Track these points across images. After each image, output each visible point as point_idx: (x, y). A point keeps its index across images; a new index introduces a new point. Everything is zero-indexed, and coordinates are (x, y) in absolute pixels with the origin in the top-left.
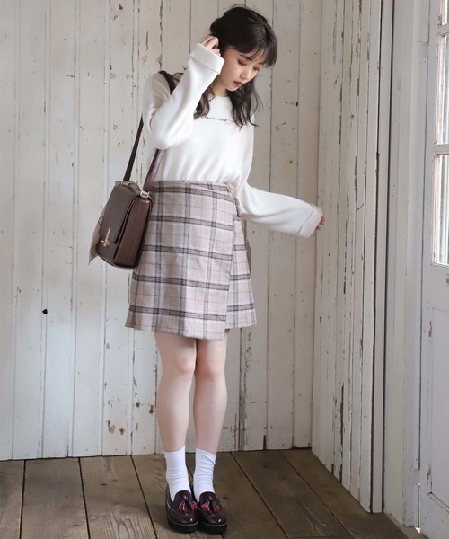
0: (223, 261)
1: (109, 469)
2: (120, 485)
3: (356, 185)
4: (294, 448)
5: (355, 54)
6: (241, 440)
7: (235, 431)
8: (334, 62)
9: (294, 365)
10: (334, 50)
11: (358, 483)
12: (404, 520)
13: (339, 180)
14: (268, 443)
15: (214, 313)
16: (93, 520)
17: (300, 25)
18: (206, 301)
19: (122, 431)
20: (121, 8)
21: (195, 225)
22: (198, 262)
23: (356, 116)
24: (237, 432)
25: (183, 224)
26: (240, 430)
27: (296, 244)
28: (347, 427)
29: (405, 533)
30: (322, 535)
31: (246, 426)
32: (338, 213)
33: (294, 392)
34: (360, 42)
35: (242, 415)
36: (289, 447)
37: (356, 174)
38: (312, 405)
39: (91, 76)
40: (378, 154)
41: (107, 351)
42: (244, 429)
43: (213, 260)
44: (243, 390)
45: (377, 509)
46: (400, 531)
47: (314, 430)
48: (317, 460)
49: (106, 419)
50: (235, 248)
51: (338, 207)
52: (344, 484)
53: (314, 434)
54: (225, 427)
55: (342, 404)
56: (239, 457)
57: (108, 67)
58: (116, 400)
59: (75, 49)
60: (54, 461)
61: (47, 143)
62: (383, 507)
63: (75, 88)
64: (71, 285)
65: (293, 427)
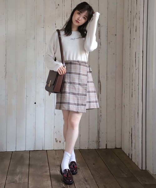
0: (84, 86)
1: (56, 154)
2: (60, 159)
3: (135, 61)
4: (116, 148)
5: (135, 18)
6: (99, 146)
7: (97, 142)
8: (128, 21)
9: (115, 121)
10: (128, 17)
11: (137, 159)
12: (153, 172)
13: (130, 60)
14: (107, 146)
15: (81, 103)
16: (51, 170)
17: (117, 9)
18: (78, 99)
19: (60, 142)
20: (58, 5)
21: (73, 74)
22: (74, 87)
23: (135, 39)
24: (97, 143)
25: (69, 74)
26: (98, 142)
27: (116, 81)
28: (134, 141)
29: (154, 177)
30: (126, 177)
31: (100, 141)
32: (130, 71)
33: (116, 130)
34: (136, 14)
35: (99, 137)
36: (114, 148)
37: (135, 58)
38: (122, 134)
39: (49, 27)
40: (143, 51)
41: (55, 116)
42: (99, 142)
43: (80, 86)
44: (99, 129)
45: (144, 169)
46: (152, 176)
47: (122, 142)
48: (123, 152)
49: (55, 138)
50: (88, 82)
51: (130, 69)
52: (133, 160)
53: (122, 144)
54: (93, 141)
55: (132, 134)
56: (98, 151)
57: (54, 24)
58: (58, 132)
59: (44, 18)
60: (39, 151)
61: (35, 49)
62: (146, 168)
63: (44, 31)
64: (43, 95)
65: (115, 141)
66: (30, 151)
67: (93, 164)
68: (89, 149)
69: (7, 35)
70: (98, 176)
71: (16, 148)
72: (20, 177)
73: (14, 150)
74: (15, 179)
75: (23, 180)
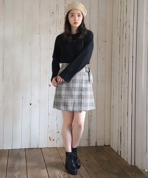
1: (50, 152)
2: (54, 156)
3: (125, 66)
4: (105, 145)
5: (125, 26)
6: (89, 143)
7: (87, 140)
8: (117, 29)
9: (105, 120)
10: (117, 25)
11: (127, 156)
12: (142, 168)
13: (119, 64)
14: (97, 144)
16: (48, 167)
17: (106, 18)
19: (53, 140)
20: (53, 13)
23: (125, 45)
26: (89, 140)
27: (105, 84)
29: (143, 172)
30: (117, 172)
31: (90, 139)
33: (105, 129)
34: (126, 22)
35: (89, 135)
36: (103, 145)
37: (125, 62)
39: (44, 33)
40: (133, 56)
41: (49, 116)
42: (90, 140)
44: (89, 127)
45: (133, 164)
46: (141, 171)
48: (112, 149)
49: (49, 136)
51: (119, 73)
52: (122, 156)
53: (111, 141)
54: (84, 139)
55: (121, 132)
56: (89, 148)
57: (49, 31)
58: (52, 131)
59: (39, 25)
60: (34, 149)
61: (31, 54)
62: (135, 163)
63: (39, 37)
64: (38, 96)
65: (104, 139)
66: (25, 149)
67: (86, 161)
68: (80, 147)
69: (4, 40)
70: (92, 172)
71: (12, 146)
72: (19, 174)
73: (10, 148)
74: (15, 175)
75: (22, 176)
